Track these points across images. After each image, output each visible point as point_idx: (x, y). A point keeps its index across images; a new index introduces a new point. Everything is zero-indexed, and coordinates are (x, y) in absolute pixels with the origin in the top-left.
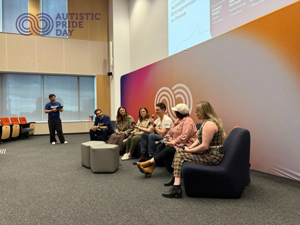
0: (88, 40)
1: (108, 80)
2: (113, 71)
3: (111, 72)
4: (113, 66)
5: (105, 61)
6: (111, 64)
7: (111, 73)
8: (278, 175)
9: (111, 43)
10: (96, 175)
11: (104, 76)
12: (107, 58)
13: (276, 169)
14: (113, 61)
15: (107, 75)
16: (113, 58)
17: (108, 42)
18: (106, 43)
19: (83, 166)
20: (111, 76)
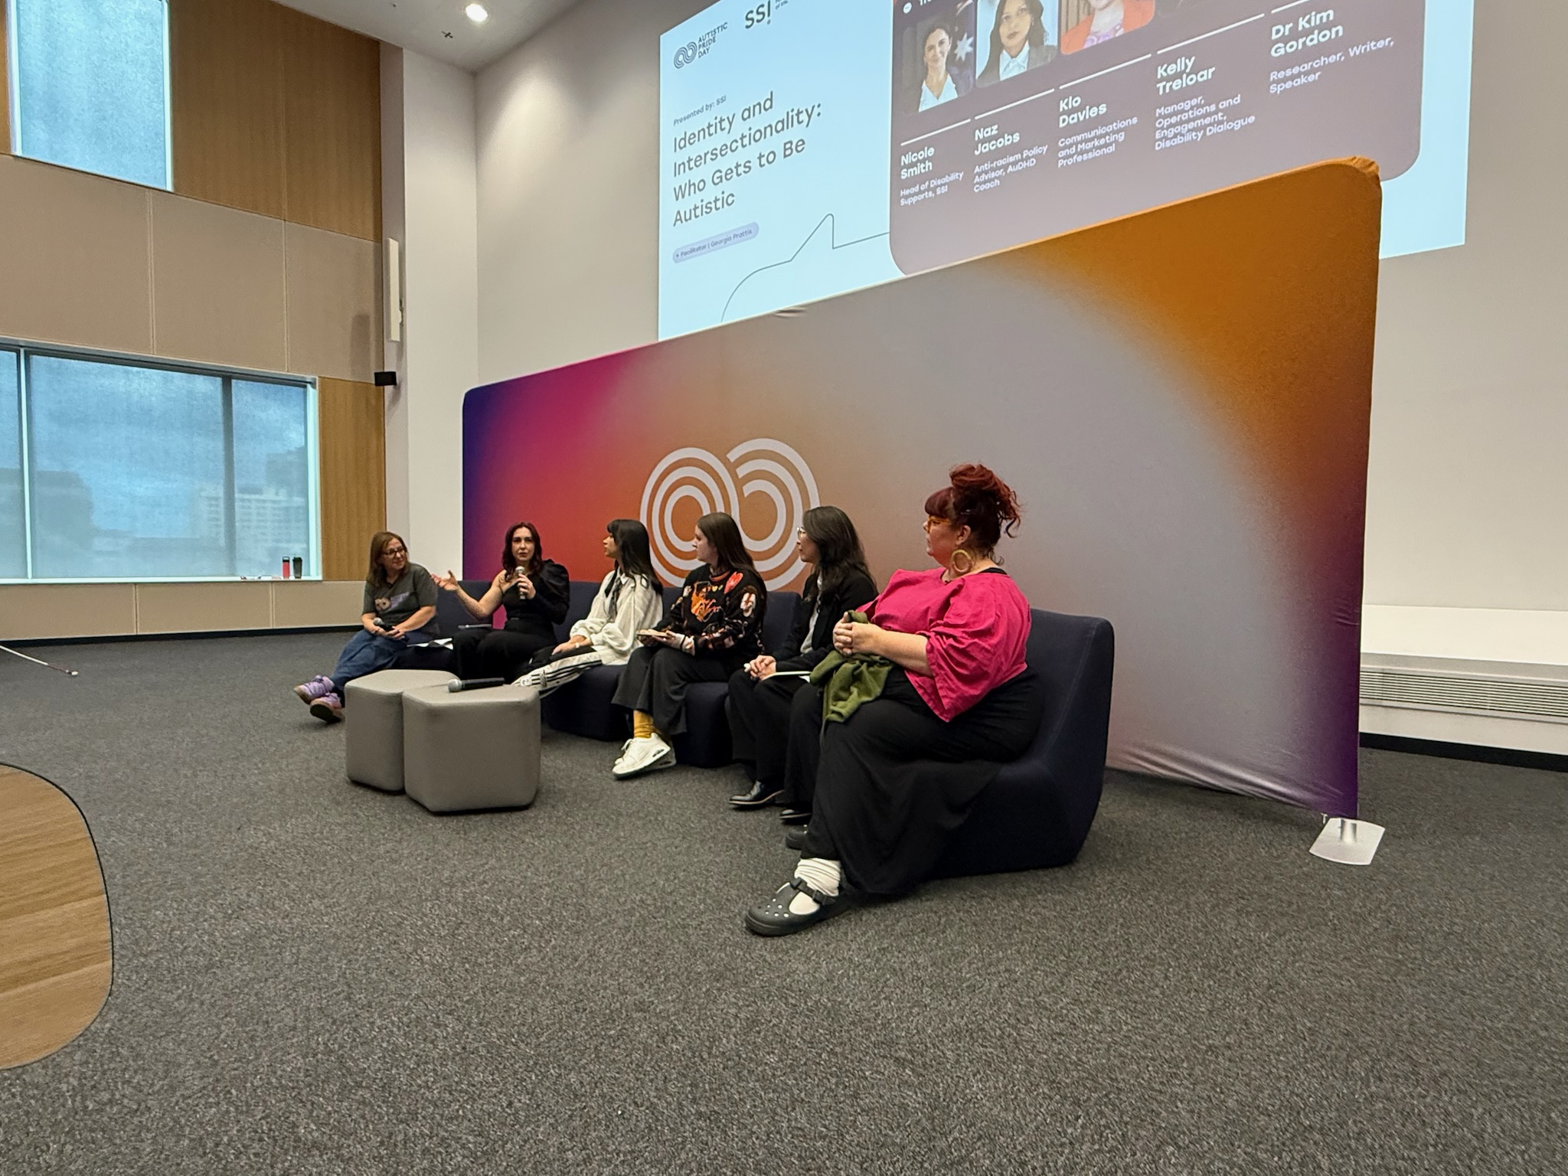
0: (278, 215)
1: (373, 402)
2: (399, 367)
3: (387, 370)
4: (401, 345)
5: (361, 320)
6: (395, 335)
7: (393, 374)
8: (1144, 770)
9: (393, 246)
10: (453, 823)
11: (358, 386)
12: (370, 308)
13: (1137, 751)
14: (402, 324)
15: (374, 382)
16: (402, 310)
17: (379, 239)
18: (369, 244)
19: (357, 783)
20: (389, 389)
